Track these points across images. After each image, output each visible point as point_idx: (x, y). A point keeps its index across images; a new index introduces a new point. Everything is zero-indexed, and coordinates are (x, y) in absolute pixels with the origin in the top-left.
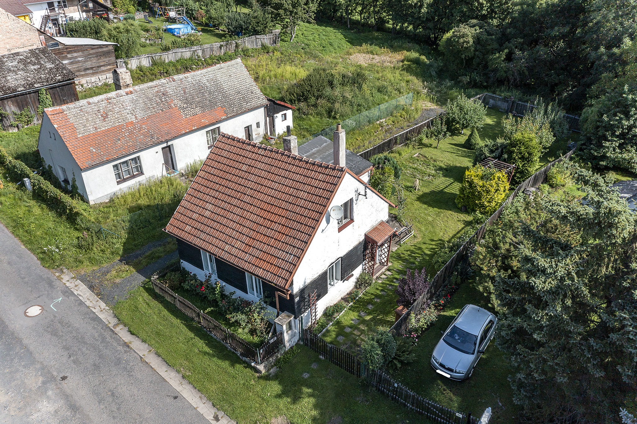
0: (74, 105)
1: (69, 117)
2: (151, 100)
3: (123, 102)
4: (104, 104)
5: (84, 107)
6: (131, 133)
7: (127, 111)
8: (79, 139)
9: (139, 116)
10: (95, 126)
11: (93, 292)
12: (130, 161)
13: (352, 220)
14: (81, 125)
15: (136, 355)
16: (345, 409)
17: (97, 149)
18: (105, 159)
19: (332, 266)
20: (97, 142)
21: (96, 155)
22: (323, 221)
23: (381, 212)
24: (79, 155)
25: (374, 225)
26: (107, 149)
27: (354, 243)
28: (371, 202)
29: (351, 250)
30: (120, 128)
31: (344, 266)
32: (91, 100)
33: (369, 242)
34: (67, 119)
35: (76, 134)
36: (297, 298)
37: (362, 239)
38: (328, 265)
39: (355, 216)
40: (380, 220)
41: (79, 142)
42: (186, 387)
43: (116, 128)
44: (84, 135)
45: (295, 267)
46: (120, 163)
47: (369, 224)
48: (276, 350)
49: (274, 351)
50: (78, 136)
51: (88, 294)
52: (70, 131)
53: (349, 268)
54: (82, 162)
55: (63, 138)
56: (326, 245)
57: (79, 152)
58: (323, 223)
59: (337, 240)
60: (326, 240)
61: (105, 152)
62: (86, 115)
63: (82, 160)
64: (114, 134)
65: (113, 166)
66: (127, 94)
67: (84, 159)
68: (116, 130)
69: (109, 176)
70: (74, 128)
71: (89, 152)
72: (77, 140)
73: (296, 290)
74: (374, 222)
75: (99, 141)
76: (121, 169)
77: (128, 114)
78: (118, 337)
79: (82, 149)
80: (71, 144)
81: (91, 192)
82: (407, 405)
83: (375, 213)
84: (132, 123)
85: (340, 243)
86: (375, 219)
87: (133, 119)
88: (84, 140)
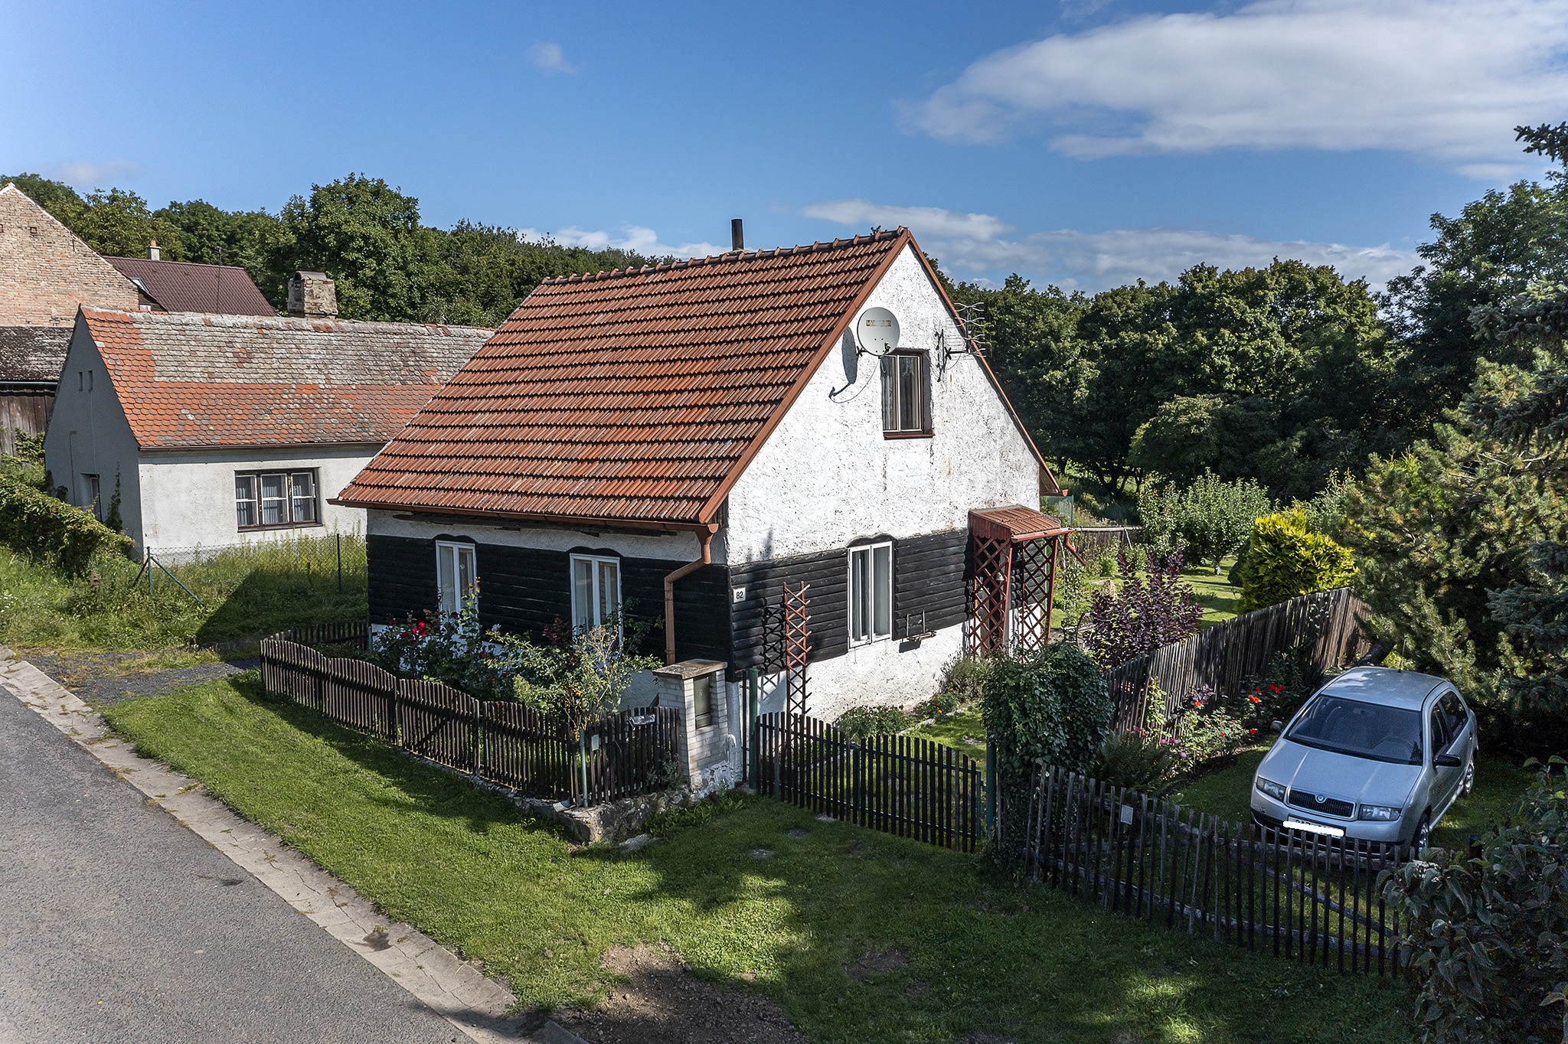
0: (167, 317)
1: (145, 336)
2: (377, 355)
3: (303, 341)
4: (247, 334)
5: (193, 328)
6: (306, 406)
7: (308, 361)
8: (157, 385)
9: (337, 380)
10: (210, 370)
11: (58, 680)
12: (288, 480)
13: (927, 433)
14: (172, 359)
15: (132, 793)
16: (917, 929)
17: (199, 417)
18: (216, 440)
19: (864, 554)
20: (205, 403)
21: (194, 428)
22: (836, 356)
23: (1016, 474)
24: (143, 417)
25: (998, 505)
26: (229, 422)
27: (934, 520)
28: (985, 411)
29: (927, 537)
30: (279, 391)
31: (903, 582)
32: (214, 318)
33: (984, 541)
34: (136, 338)
35: (150, 374)
36: (739, 590)
37: (961, 524)
38: (850, 537)
39: (937, 422)
40: (1014, 503)
41: (154, 390)
42: (285, 867)
43: (268, 387)
44: (172, 380)
45: (737, 462)
46: (258, 473)
47: (981, 486)
48: (652, 776)
49: (644, 778)
50: (156, 379)
51: (39, 685)
52: (136, 363)
53: (920, 603)
54: (146, 433)
55: (111, 373)
56: (844, 456)
57: (145, 411)
58: (835, 359)
59: (878, 465)
60: (842, 435)
61: (220, 428)
62: (193, 343)
63: (148, 428)
64: (257, 397)
65: (237, 472)
66: (317, 329)
67: (156, 428)
68: (265, 391)
69: (218, 497)
70: (148, 361)
71: (176, 417)
72: (149, 385)
73: (736, 557)
74: (998, 497)
75: (212, 402)
76: (259, 493)
77: (309, 368)
78: (89, 757)
79: (156, 407)
80: (129, 390)
81: (155, 527)
82: (1182, 909)
83: (997, 463)
84: (314, 388)
85: (889, 482)
86: (999, 486)
87: (321, 381)
88: (169, 391)
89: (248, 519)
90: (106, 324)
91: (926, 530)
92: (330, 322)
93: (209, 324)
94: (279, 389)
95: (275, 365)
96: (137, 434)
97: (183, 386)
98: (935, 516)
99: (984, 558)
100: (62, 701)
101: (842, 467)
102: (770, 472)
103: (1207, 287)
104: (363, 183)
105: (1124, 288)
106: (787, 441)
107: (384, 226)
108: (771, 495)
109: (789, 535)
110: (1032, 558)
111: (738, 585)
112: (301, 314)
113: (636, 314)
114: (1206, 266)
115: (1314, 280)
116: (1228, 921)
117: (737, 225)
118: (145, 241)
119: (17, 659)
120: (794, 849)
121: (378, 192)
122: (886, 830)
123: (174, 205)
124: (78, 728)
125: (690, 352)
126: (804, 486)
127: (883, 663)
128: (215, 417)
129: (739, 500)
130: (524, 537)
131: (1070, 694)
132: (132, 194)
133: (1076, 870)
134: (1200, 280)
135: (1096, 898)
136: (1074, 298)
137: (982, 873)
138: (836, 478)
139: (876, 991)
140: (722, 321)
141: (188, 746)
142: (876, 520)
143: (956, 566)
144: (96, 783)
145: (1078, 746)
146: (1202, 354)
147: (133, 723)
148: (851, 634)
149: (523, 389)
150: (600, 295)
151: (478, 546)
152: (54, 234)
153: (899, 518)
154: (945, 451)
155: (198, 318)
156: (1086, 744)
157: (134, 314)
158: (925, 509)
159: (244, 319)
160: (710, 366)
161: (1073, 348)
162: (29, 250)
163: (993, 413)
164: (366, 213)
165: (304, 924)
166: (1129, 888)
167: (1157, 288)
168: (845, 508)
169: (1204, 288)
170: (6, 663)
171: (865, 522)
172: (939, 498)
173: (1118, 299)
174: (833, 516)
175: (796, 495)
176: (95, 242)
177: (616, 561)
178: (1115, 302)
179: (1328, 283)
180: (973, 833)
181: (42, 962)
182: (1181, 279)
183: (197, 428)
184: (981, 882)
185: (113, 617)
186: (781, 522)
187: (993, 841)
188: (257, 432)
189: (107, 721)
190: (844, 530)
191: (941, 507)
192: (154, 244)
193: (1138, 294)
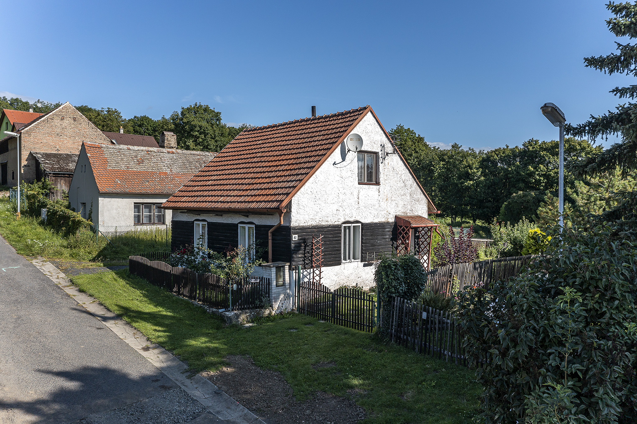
0: (114, 146)
1: (105, 153)
2: (190, 163)
3: (163, 157)
4: (143, 153)
5: (123, 150)
6: (162, 180)
7: (164, 164)
8: (108, 170)
9: (174, 171)
10: (128, 165)
11: (59, 268)
12: (154, 207)
13: (378, 183)
14: (114, 161)
15: (74, 302)
16: (343, 355)
17: (122, 182)
18: (127, 190)
19: (349, 227)
20: (125, 177)
21: (120, 186)
22: (338, 151)
23: (417, 203)
24: (102, 181)
25: (408, 214)
26: (133, 184)
27: (380, 217)
28: (403, 177)
29: (376, 223)
30: (152, 174)
31: (365, 240)
32: (131, 147)
33: (401, 227)
34: (102, 153)
35: (106, 166)
36: (295, 236)
37: (392, 220)
38: (343, 220)
39: (382, 180)
40: (416, 214)
41: (107, 172)
42: (120, 326)
43: (148, 172)
44: (114, 168)
45: (295, 188)
46: (143, 204)
47: (401, 206)
48: (257, 302)
49: (254, 303)
50: (108, 168)
51: (51, 269)
52: (101, 162)
53: (373, 249)
54: (102, 186)
55: (92, 165)
56: (341, 189)
57: (103, 179)
58: (337, 152)
59: (356, 194)
60: (340, 181)
61: (129, 186)
62: (122, 156)
63: (103, 185)
64: (144, 176)
65: (135, 203)
66: (168, 152)
67: (106, 185)
68: (147, 174)
69: (127, 212)
70: (106, 161)
71: (114, 182)
72: (105, 170)
73: (294, 224)
74: (408, 211)
75: (127, 177)
76: (143, 211)
77: (164, 166)
78: (62, 291)
79: (107, 178)
80: (98, 171)
81: (103, 222)
82: (444, 352)
83: (408, 198)
84: (166, 173)
85: (360, 201)
86: (409, 207)
87: (168, 171)
88: (112, 172)
89: (138, 221)
90: (92, 148)
91: (376, 221)
92: (174, 150)
93: (129, 149)
94: (153, 173)
95: (152, 165)
96: (99, 187)
97: (118, 171)
98: (380, 216)
99: (400, 233)
100: (58, 274)
101: (340, 193)
102: (309, 193)
103: (534, 148)
104: (201, 106)
105: (500, 148)
106: (316, 182)
107: (208, 122)
108: (310, 201)
109: (317, 217)
110: (423, 236)
111: (295, 234)
112: (163, 147)
113: (273, 140)
114: (534, 139)
115: (580, 145)
116: (460, 357)
117: (313, 108)
118: (119, 127)
119: (46, 261)
120: (305, 329)
121: (206, 109)
122: (342, 325)
123: (135, 117)
124: (61, 283)
125: (288, 152)
126: (323, 199)
127: (356, 271)
128: (128, 182)
129: (296, 202)
130: (223, 219)
131: (409, 272)
132: (115, 109)
133: (407, 338)
134: (531, 145)
135: (414, 349)
136: (480, 152)
137: (373, 339)
138: (337, 197)
139: (320, 373)
140: (301, 141)
141: (96, 289)
142: (354, 215)
143: (389, 236)
144: (62, 298)
145: (412, 292)
146: (531, 174)
147: (80, 281)
148: (342, 258)
149: (229, 167)
150: (261, 134)
151: (208, 223)
152: (82, 120)
153: (364, 215)
154: (385, 191)
155: (125, 147)
156: (415, 292)
157: (102, 145)
158: (376, 213)
159: (142, 148)
160: (294, 156)
161: (478, 172)
162: (73, 126)
163: (407, 178)
164: (201, 118)
165: (121, 342)
166: (425, 345)
167: (514, 149)
168: (341, 209)
169: (533, 148)
170: (42, 263)
171: (349, 215)
172: (382, 209)
173: (497, 153)
174: (336, 212)
175: (320, 202)
176: (100, 127)
177: (254, 226)
178: (496, 154)
179: (586, 146)
180: (372, 325)
181: (28, 346)
182: (523, 145)
183: (121, 186)
184: (371, 342)
185: (82, 250)
186: (314, 212)
187: (379, 328)
188: (143, 188)
189: (71, 281)
190: (340, 217)
191: (383, 213)
192: (121, 127)
193: (506, 151)
